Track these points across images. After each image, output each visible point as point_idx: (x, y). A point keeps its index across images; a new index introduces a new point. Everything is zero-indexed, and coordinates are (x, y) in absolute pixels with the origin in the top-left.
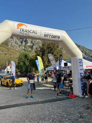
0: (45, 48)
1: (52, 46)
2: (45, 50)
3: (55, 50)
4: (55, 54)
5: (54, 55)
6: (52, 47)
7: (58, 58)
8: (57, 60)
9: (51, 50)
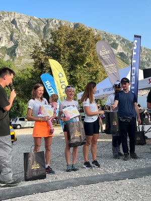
0: (61, 45)
1: (80, 38)
2: (60, 50)
3: (88, 49)
4: (88, 60)
5: (87, 64)
6: (81, 42)
7: (97, 72)
8: (94, 78)
9: (79, 49)
